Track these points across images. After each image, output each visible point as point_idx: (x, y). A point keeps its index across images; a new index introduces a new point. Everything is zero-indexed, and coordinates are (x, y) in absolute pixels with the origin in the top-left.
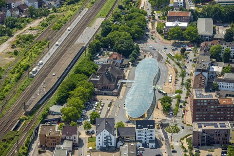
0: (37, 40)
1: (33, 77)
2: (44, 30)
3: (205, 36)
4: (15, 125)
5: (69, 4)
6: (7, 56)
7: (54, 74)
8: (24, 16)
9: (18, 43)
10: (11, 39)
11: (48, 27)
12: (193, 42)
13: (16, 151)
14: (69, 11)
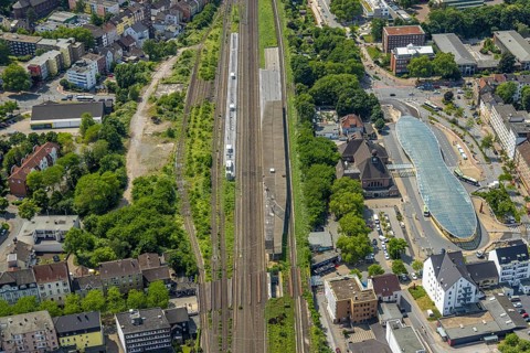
0: (189, 102)
1: (232, 179)
2: (189, 82)
3: (464, 66)
4: (269, 285)
5: (199, 28)
6: (156, 142)
7: (272, 170)
8: (133, 58)
9: (160, 112)
10: (142, 106)
11: (191, 75)
12: (447, 77)
13: (307, 341)
14: (208, 41)
